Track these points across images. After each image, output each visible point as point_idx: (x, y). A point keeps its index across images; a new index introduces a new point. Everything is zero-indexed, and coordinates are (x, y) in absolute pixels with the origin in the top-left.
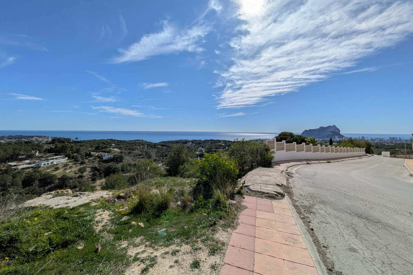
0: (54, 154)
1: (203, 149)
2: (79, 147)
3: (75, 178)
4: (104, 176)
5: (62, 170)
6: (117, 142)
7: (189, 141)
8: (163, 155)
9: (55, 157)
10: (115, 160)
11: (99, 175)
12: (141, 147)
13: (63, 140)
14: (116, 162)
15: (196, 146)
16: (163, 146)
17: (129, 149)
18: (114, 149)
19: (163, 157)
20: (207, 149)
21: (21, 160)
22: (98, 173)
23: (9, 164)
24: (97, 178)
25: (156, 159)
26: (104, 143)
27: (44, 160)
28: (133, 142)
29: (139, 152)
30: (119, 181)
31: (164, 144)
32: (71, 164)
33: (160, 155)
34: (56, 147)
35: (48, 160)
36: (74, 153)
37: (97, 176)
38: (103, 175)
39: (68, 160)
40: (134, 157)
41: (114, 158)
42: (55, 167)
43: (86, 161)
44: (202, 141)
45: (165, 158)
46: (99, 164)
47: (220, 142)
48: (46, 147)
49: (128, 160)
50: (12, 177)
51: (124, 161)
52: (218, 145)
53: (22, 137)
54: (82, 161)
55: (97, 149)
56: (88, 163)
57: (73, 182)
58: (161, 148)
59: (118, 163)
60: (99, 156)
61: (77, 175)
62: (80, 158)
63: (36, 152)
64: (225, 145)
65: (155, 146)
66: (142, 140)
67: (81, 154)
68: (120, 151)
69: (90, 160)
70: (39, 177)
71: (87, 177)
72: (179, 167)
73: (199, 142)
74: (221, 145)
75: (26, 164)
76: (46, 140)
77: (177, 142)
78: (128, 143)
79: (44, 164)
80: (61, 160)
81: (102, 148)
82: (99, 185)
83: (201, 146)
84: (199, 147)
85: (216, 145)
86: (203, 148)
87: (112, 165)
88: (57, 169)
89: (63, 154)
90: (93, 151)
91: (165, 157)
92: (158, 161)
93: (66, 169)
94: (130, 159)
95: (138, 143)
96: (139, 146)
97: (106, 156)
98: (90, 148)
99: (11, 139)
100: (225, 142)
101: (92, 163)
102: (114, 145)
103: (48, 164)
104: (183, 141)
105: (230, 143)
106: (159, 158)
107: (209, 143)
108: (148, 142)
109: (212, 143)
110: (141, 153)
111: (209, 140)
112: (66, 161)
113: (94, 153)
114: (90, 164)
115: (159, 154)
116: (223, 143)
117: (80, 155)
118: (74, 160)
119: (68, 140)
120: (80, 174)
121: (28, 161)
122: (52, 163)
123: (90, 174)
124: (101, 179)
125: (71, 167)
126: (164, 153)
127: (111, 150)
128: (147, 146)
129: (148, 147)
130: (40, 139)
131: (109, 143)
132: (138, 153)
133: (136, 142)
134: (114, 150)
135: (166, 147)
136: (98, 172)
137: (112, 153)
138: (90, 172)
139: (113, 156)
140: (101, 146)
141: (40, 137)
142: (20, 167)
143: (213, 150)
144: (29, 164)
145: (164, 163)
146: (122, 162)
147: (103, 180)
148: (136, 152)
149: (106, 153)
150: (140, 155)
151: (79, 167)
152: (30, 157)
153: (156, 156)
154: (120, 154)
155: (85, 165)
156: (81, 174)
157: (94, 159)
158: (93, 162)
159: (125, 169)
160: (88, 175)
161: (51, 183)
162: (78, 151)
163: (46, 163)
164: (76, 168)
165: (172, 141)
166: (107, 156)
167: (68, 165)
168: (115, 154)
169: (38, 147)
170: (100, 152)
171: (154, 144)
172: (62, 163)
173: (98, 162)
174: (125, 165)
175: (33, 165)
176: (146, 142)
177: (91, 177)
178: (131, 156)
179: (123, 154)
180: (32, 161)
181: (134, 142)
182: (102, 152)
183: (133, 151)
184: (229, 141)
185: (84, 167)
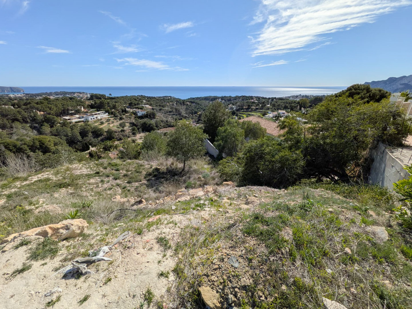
0: (96, 109)
1: (233, 106)
2: (114, 103)
3: (119, 132)
4: (142, 131)
5: (107, 124)
6: (147, 99)
7: (218, 98)
8: (192, 112)
9: (97, 113)
10: (149, 116)
11: (137, 130)
12: (170, 104)
13: (99, 96)
14: (149, 118)
15: (225, 103)
16: (192, 102)
17: (160, 106)
18: (146, 106)
19: (192, 114)
20: (238, 106)
21: (72, 114)
22: (136, 128)
23: (64, 117)
24: (136, 132)
25: (186, 116)
26: (136, 100)
27: (89, 115)
28: (162, 98)
29: (169, 109)
31: (193, 101)
32: (112, 119)
33: (190, 112)
34: (95, 103)
35: (92, 115)
36: (112, 109)
37: (136, 131)
38: (140, 129)
39: (108, 116)
40: (165, 114)
41: (147, 114)
42: (100, 121)
43: (124, 117)
44: (233, 97)
45: (194, 115)
46: (136, 120)
47: (252, 99)
48: (88, 103)
49: (160, 116)
50: (70, 129)
51: (156, 117)
52: (251, 102)
54: (120, 117)
55: (131, 105)
56: (126, 119)
57: (118, 135)
58: (190, 105)
59: (151, 120)
60: (134, 113)
61: (120, 130)
62: (118, 114)
63: (81, 108)
64: (258, 102)
65: (183, 102)
66: (170, 97)
67: (118, 110)
68: (151, 107)
69: (127, 116)
70: (91, 129)
71: (128, 131)
73: (229, 98)
74: (253, 103)
75: (77, 118)
76: (86, 96)
77: (206, 99)
78: (158, 100)
79: (91, 119)
80: (103, 116)
81: (135, 105)
82: (139, 139)
83: (231, 103)
84: (229, 105)
85: (248, 102)
86: (233, 105)
87: (147, 121)
88: (102, 123)
89: (102, 109)
90: (128, 108)
91: (195, 114)
92: (188, 118)
93: (109, 123)
94: (161, 116)
95: (167, 99)
96: (168, 102)
97: (140, 113)
98: (124, 104)
99: (57, 95)
100: (258, 98)
101: (129, 119)
102: (145, 101)
103: (94, 118)
104: (212, 98)
106: (188, 116)
107: (240, 100)
108: (176, 98)
109: (243, 100)
110: (171, 110)
111: (241, 97)
112: (108, 117)
113: (129, 109)
114: (128, 120)
115: (188, 111)
116: (256, 100)
117: (118, 111)
118: (113, 115)
119: (104, 96)
120: (121, 129)
121: (77, 116)
122: (96, 118)
123: (130, 128)
124: (140, 133)
125: (113, 122)
126: (193, 110)
127: (143, 107)
128: (175, 102)
129: (177, 104)
130: (81, 96)
131: (140, 99)
132: (168, 110)
133: (165, 98)
134: (146, 107)
135: (195, 104)
136: (136, 127)
137: (145, 110)
138: (129, 127)
139: (146, 112)
140: (133, 103)
142: (74, 121)
143: (244, 107)
144: (79, 118)
146: (155, 118)
147: (142, 134)
148: (166, 108)
149: (140, 110)
150: (170, 112)
151: (120, 122)
152: (78, 112)
153: (186, 113)
154: (152, 111)
155: (123, 121)
156: (122, 128)
157: (130, 115)
158: (130, 118)
159: (159, 125)
160: (128, 129)
161: (101, 135)
162: (114, 107)
163: (92, 118)
164: (117, 123)
165: (200, 97)
166: (141, 113)
167: (110, 120)
168: (148, 111)
170: (133, 108)
171: (183, 100)
172: (105, 118)
173: (134, 118)
174: (158, 121)
175: (82, 119)
176: (174, 99)
177: (131, 131)
178: (163, 113)
179: (155, 110)
180: (81, 116)
181: (163, 99)
182: (136, 108)
183: (163, 108)
184: (263, 98)
185: (123, 122)
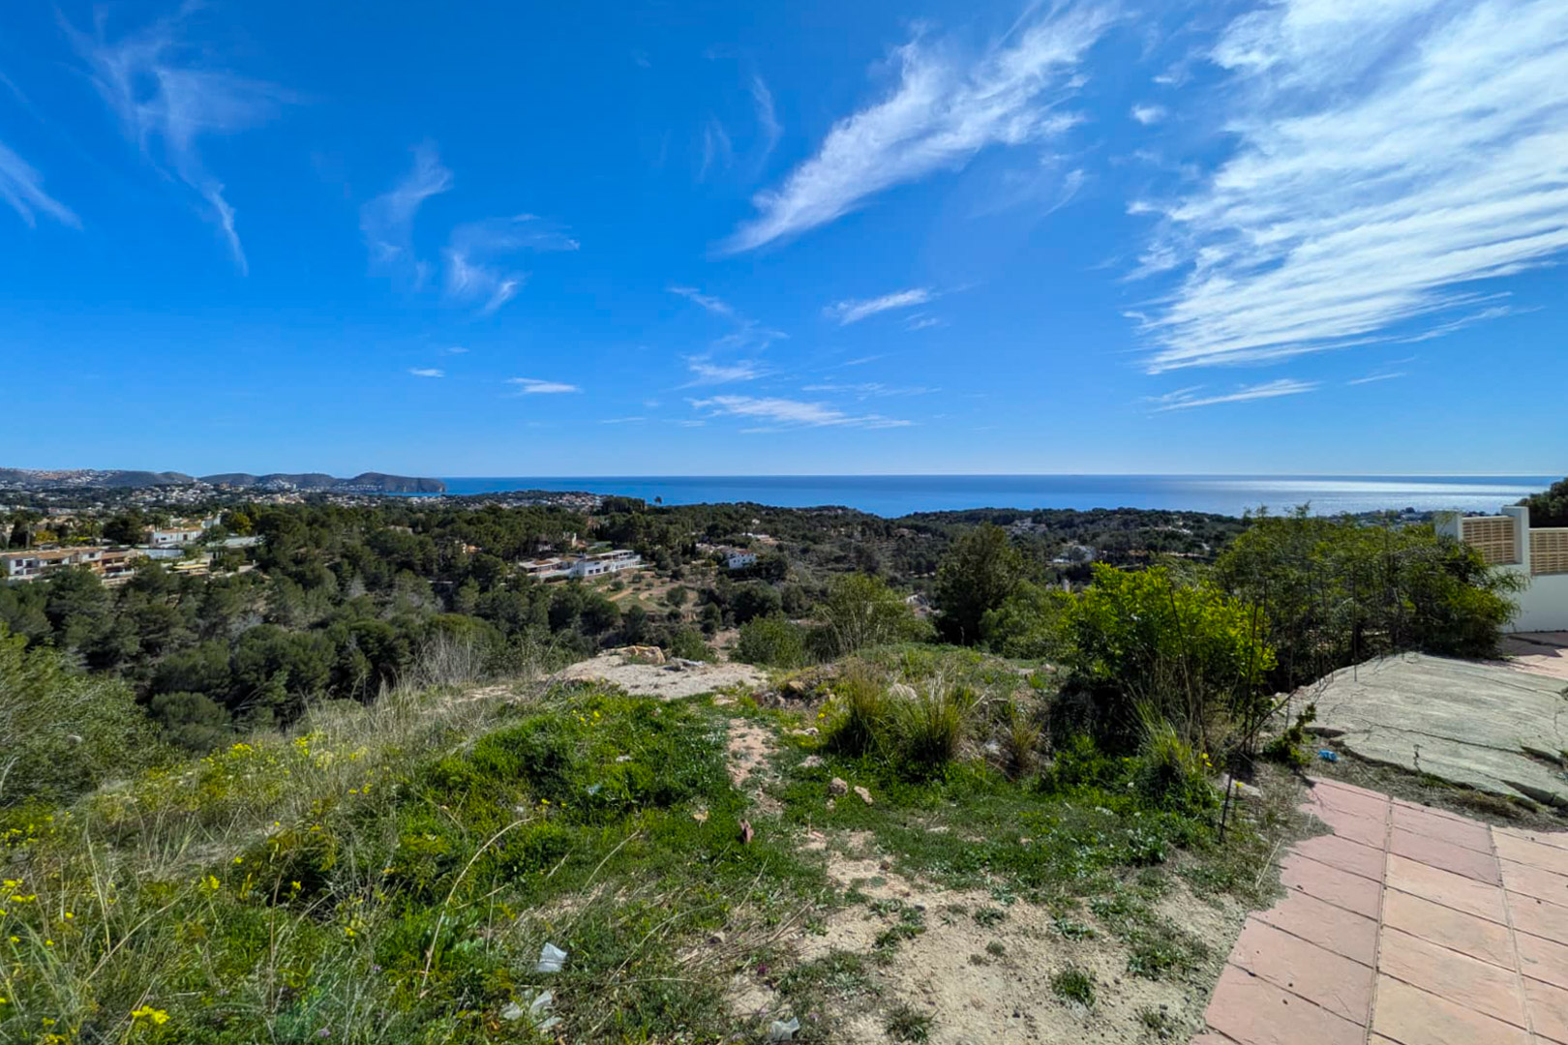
0: (609, 542)
1: (1083, 548)
2: (664, 526)
3: (662, 619)
4: (736, 621)
5: (630, 590)
6: (767, 514)
7: (1021, 516)
8: (919, 563)
9: (611, 554)
10: (764, 572)
11: (720, 617)
12: (840, 532)
13: (627, 505)
14: (766, 578)
15: (1051, 536)
16: (919, 529)
17: (804, 537)
18: (759, 537)
19: (919, 571)
20: (1105, 548)
21: (544, 556)
22: (718, 611)
23: (522, 564)
24: (716, 625)
25: (896, 578)
26: (730, 517)
27: (589, 560)
28: (815, 513)
29: (835, 549)
30: (778, 641)
31: (921, 523)
32: (648, 574)
33: (909, 563)
34: (613, 524)
35: (596, 560)
36: (655, 544)
37: (716, 619)
38: (731, 615)
39: (641, 563)
40: (820, 565)
41: (758, 564)
42: (613, 580)
43: (686, 569)
44: (1079, 515)
45: (926, 575)
46: (721, 581)
47: (1167, 522)
48: (592, 522)
49: (800, 573)
50: (527, 600)
51: (788, 577)
52: (1158, 533)
53: (542, 495)
54: (675, 568)
55: (712, 534)
56: (691, 577)
57: (657, 630)
58: (912, 539)
59: (771, 583)
60: (719, 558)
61: (666, 611)
62: (669, 560)
63: (571, 537)
64: (1196, 535)
65: (887, 528)
66: (843, 508)
67: (671, 548)
68: (776, 543)
69: (695, 567)
70: (582, 604)
71: (690, 620)
72: (984, 614)
73: (1063, 517)
74: (1173, 536)
75: (553, 567)
76: (590, 504)
77: (972, 517)
78: (800, 517)
79: (591, 572)
80: (624, 563)
81: (726, 532)
82: (722, 648)
83: (1073, 537)
84: (1064, 540)
85: (1146, 532)
86: (1084, 542)
87: (755, 587)
88: (618, 587)
89: (628, 544)
90: (702, 542)
91: (928, 572)
92: (903, 585)
93: (639, 589)
94: (806, 571)
95: (830, 517)
96: (834, 527)
97: (738, 559)
98: (693, 530)
99: (520, 499)
100: (1195, 520)
101: (699, 577)
102: (757, 522)
103: (598, 571)
104: (995, 514)
105: (1221, 528)
106: (903, 576)
107: (1114, 524)
108: (863, 515)
109: (1126, 524)
110: (842, 554)
111: (1114, 512)
112: (638, 567)
113: (705, 545)
114: (697, 580)
115: (905, 559)
116: (1185, 526)
117: (670, 551)
118: (654, 564)
119: (638, 504)
120: (672, 608)
121: (556, 561)
122: (606, 569)
123: (699, 609)
124: (727, 629)
125: (650, 586)
126: (921, 555)
127: (749, 538)
128: (859, 528)
129: (863, 533)
130: (578, 502)
131: (744, 516)
132: (831, 553)
133: (825, 512)
134: (758, 540)
135: (929, 535)
136: (719, 606)
137: (754, 550)
138: (696, 605)
139: (758, 558)
140: (722, 525)
141: (577, 495)
142: (543, 575)
143: (1132, 553)
144: (559, 567)
145: (923, 593)
146: (784, 579)
147: (734, 634)
148: (826, 547)
149: (738, 549)
150: (838, 560)
151: (669, 587)
152: (561, 548)
153: (896, 568)
154: (777, 553)
155: (682, 583)
156: (674, 607)
157: (704, 565)
158: (704, 574)
159: (795, 605)
160: (693, 612)
161: (607, 624)
162: (663, 538)
163: (594, 568)
164: (660, 590)
165: (951, 512)
166: (741, 559)
167: (642, 577)
168: (764, 552)
169: (574, 522)
170: (719, 543)
171: (886, 521)
172: (629, 571)
173: (716, 576)
174: (792, 589)
175: (566, 572)
176: (857, 515)
177: (700, 619)
178: (811, 562)
179: (786, 553)
180: (565, 561)
181: (818, 515)
182: (726, 543)
183: (816, 547)
184: (1218, 519)
185: (681, 588)
